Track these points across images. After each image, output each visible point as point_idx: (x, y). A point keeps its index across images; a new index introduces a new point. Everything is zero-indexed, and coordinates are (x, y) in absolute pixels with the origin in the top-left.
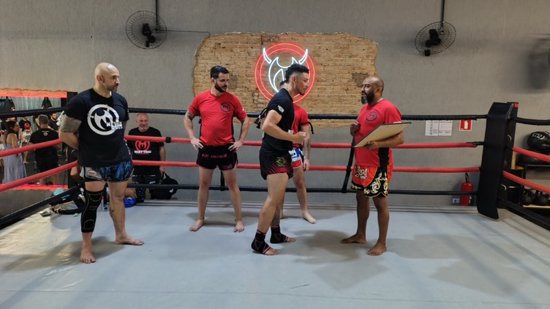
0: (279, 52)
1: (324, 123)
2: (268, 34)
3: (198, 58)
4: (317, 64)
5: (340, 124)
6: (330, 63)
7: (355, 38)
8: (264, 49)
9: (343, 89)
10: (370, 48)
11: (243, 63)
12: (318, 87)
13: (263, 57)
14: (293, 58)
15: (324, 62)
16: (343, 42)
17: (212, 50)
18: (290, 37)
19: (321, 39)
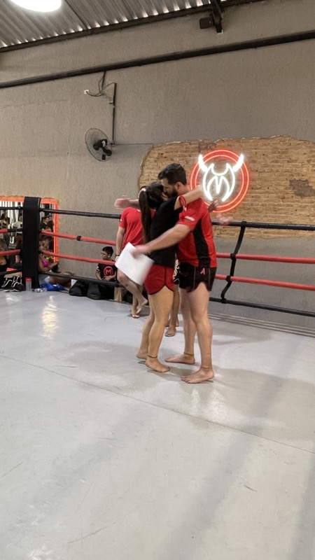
0: (215, 158)
1: (256, 234)
2: (205, 142)
3: (144, 168)
4: (251, 170)
5: (273, 236)
6: (266, 169)
7: (295, 141)
9: (279, 197)
10: (311, 152)
12: (253, 195)
14: (228, 166)
15: (260, 168)
16: (281, 147)
17: (156, 159)
18: (226, 143)
19: (257, 145)
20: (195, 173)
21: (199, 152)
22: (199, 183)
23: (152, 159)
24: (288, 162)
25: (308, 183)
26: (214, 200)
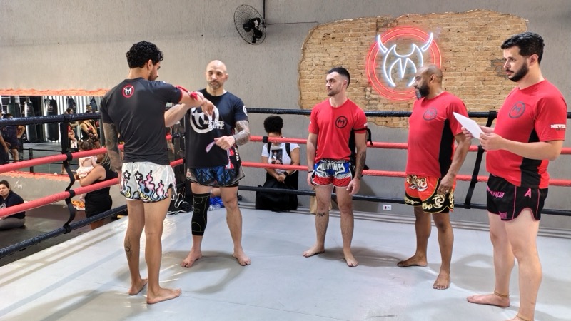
0: (397, 38)
2: (384, 18)
3: (305, 51)
4: (445, 50)
6: (462, 48)
7: (496, 16)
8: (379, 37)
9: (479, 79)
10: (516, 27)
11: (355, 54)
12: (447, 78)
13: (377, 46)
14: (414, 45)
15: (454, 47)
16: (479, 22)
17: (321, 41)
18: (412, 19)
19: (450, 21)
20: (373, 55)
21: (377, 30)
22: (378, 66)
23: (315, 41)
24: (489, 39)
26: (397, 86)
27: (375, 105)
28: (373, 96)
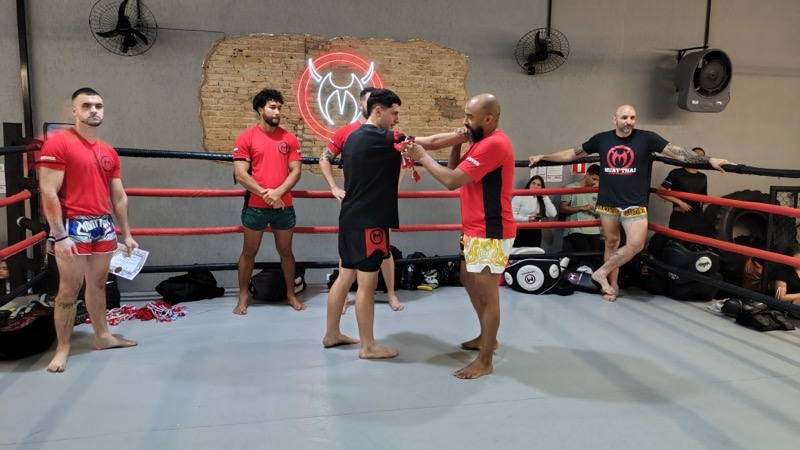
0: (331, 65)
2: (315, 38)
3: (208, 71)
4: (385, 84)
7: (438, 49)
8: (310, 61)
9: (423, 120)
10: (457, 63)
11: (279, 81)
13: (308, 71)
14: (353, 75)
15: (397, 81)
16: (421, 54)
17: (229, 58)
18: (348, 43)
19: (391, 48)
20: (303, 84)
21: (306, 52)
22: (311, 98)
24: (431, 74)
25: (456, 101)
26: (336, 124)
27: (311, 147)
28: (306, 137)
